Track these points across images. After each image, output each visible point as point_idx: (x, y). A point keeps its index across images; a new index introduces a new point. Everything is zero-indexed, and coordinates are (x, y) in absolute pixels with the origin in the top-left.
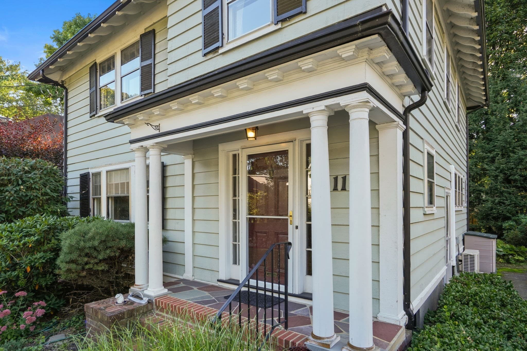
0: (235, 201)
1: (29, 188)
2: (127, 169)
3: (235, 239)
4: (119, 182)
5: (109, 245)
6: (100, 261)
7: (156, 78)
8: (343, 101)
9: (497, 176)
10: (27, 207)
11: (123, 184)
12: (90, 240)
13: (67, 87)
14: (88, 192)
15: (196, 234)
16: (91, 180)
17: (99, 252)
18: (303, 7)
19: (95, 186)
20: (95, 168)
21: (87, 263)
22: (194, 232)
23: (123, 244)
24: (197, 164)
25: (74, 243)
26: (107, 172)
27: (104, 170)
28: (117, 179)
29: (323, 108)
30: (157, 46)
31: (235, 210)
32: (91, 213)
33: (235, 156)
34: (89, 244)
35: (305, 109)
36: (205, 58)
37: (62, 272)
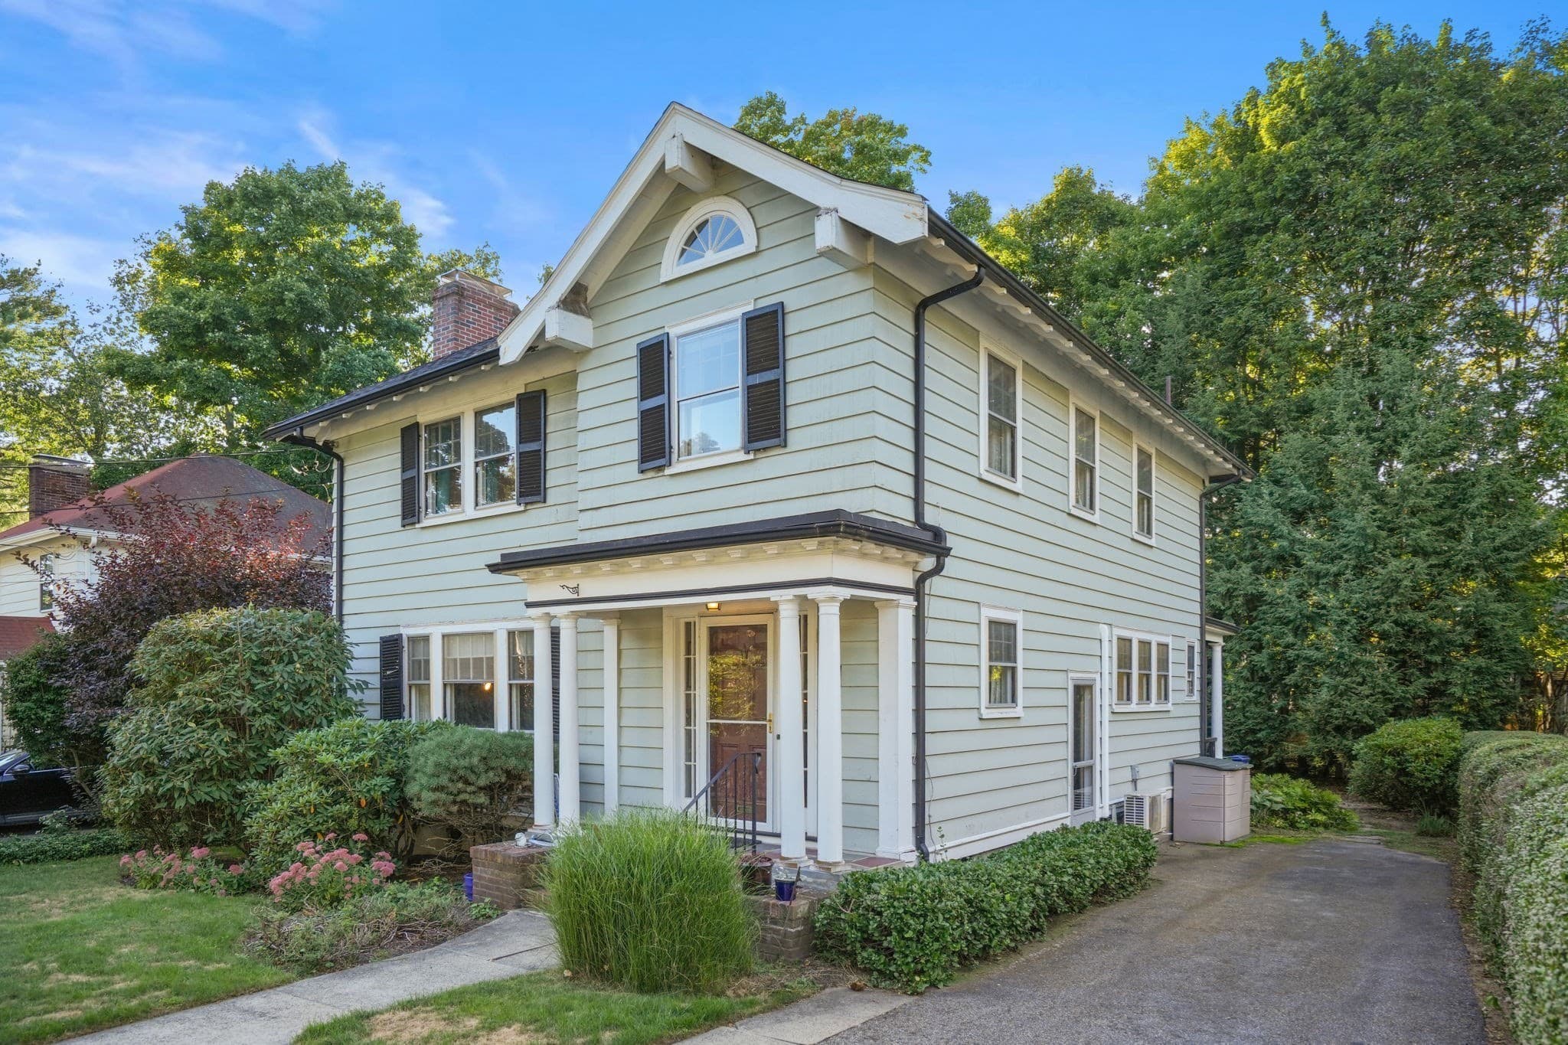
0: (688, 697)
1: (309, 668)
2: (491, 634)
3: (689, 757)
4: (470, 656)
5: (493, 764)
6: (481, 788)
7: (548, 476)
8: (812, 592)
9: (1344, 622)
10: (305, 704)
11: (478, 661)
12: (464, 756)
13: (342, 455)
14: (399, 674)
15: (624, 749)
16: (406, 649)
17: (478, 776)
18: (782, 437)
19: (413, 661)
20: (414, 626)
21: (460, 792)
22: (620, 747)
23: (512, 762)
24: (625, 635)
25: (442, 760)
26: (444, 636)
27: (436, 634)
28: (464, 651)
29: (791, 597)
30: (551, 419)
31: (688, 711)
32: (406, 714)
33: (688, 625)
34: (464, 763)
35: (773, 595)
36: (642, 476)
37: (423, 806)
